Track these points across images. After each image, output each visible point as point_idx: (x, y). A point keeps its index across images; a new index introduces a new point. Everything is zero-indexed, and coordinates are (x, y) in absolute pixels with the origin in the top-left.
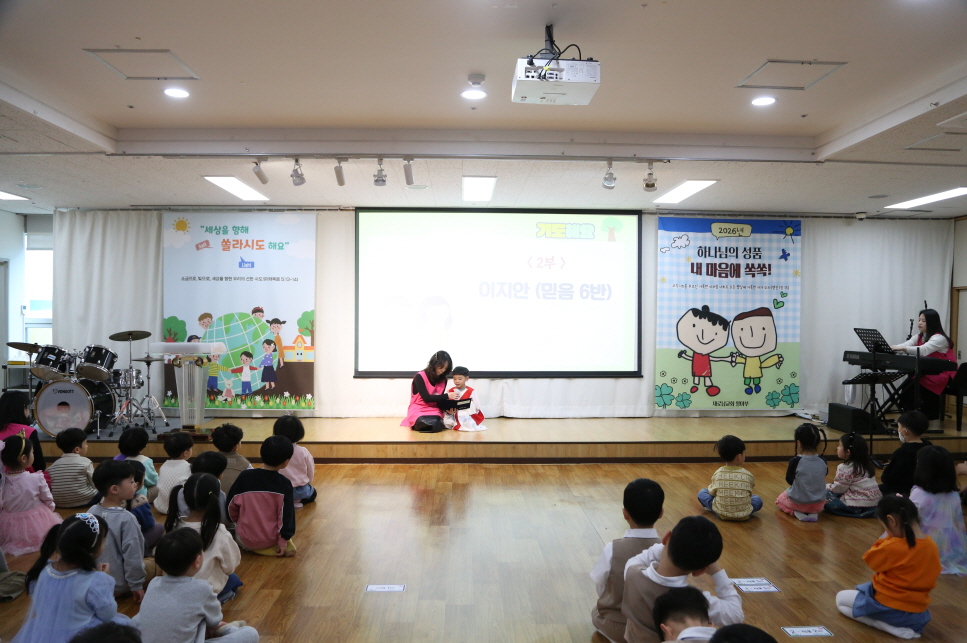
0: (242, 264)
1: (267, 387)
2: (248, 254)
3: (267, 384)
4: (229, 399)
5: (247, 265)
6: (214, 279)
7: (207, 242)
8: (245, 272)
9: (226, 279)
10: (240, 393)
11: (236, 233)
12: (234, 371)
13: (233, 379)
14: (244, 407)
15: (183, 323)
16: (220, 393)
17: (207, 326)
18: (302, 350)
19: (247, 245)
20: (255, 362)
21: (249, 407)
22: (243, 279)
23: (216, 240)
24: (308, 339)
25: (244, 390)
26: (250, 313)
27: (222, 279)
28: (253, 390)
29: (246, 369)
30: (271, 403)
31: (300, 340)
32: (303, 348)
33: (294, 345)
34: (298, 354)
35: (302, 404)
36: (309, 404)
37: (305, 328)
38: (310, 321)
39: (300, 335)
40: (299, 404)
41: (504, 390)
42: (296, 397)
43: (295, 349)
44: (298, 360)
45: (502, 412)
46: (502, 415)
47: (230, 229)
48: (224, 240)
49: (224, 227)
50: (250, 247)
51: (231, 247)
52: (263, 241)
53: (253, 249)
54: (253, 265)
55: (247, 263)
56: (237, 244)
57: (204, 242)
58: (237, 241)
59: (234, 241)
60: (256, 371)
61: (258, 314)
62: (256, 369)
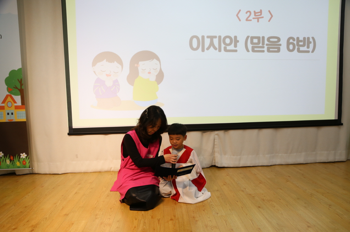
18: (13, 110)
24: (18, 99)
32: (13, 107)
33: (3, 105)
34: (8, 114)
35: (17, 163)
36: (24, 163)
37: (14, 87)
38: (18, 80)
39: (9, 94)
40: (14, 164)
41: (215, 141)
42: (10, 157)
43: (5, 109)
44: (8, 120)
45: (214, 162)
46: (213, 164)
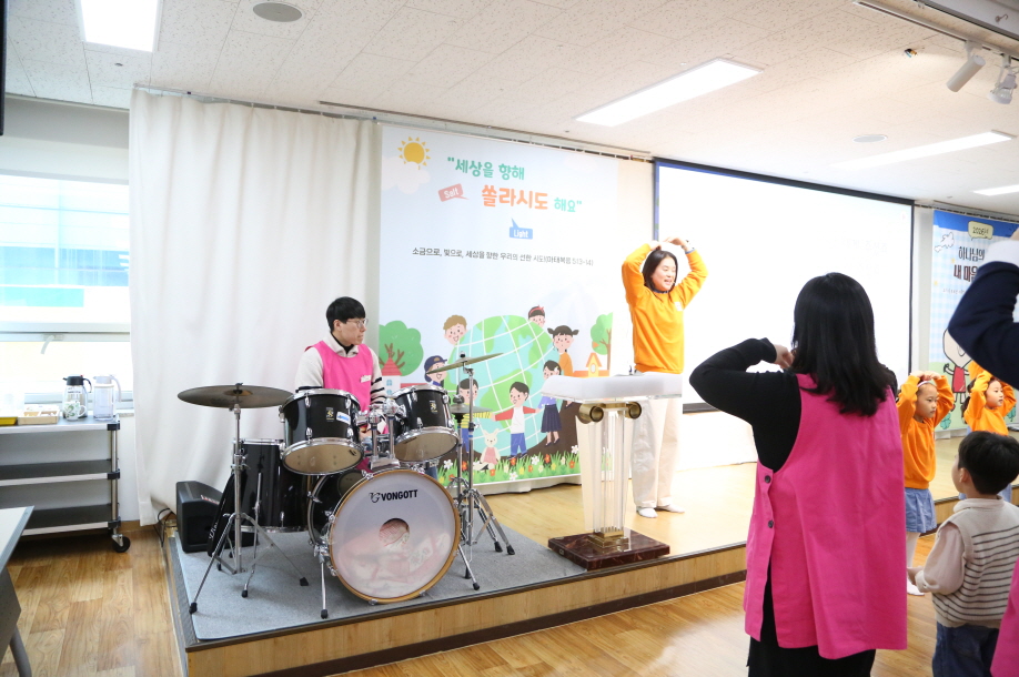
0: (514, 231)
1: (549, 441)
2: (524, 215)
3: (548, 434)
4: (491, 467)
5: (521, 234)
6: (470, 254)
7: (459, 187)
8: (519, 246)
9: (490, 255)
10: (508, 454)
11: (505, 178)
12: (499, 417)
13: (497, 430)
14: (513, 477)
15: (416, 334)
16: (478, 456)
17: (456, 339)
19: (522, 199)
21: (521, 477)
22: (515, 257)
23: (473, 185)
25: (514, 449)
26: (526, 316)
27: (481, 255)
28: (529, 446)
29: (518, 412)
30: (554, 466)
32: (597, 373)
33: (587, 369)
37: (600, 342)
38: (607, 330)
39: (594, 352)
47: (495, 168)
48: (486, 186)
49: (486, 164)
50: (526, 202)
51: (497, 199)
52: (545, 195)
53: (530, 206)
54: (530, 234)
55: (521, 230)
56: (507, 196)
57: (454, 187)
58: (507, 190)
59: (501, 190)
60: (533, 415)
61: (537, 317)
62: (533, 411)
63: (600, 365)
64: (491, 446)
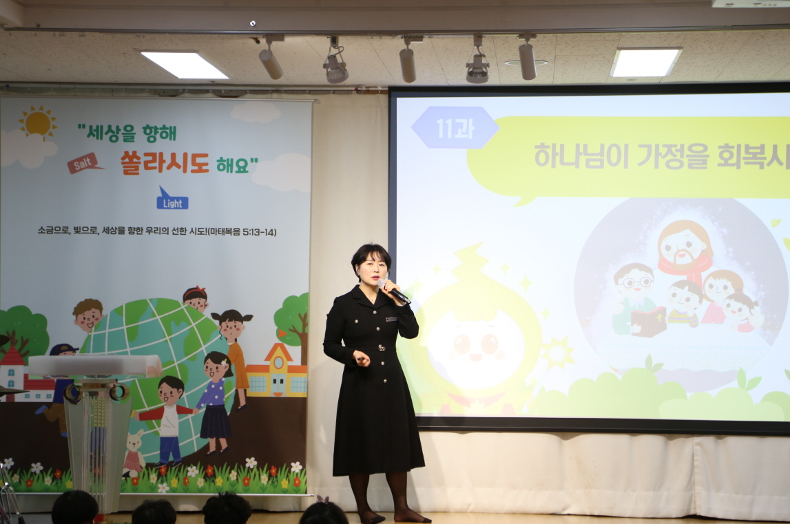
0: (163, 200)
1: (213, 448)
2: (176, 182)
3: (212, 442)
4: (133, 474)
5: (173, 204)
6: (106, 230)
7: (92, 157)
8: (170, 217)
9: (132, 231)
10: (157, 460)
11: (151, 140)
12: (145, 416)
13: (142, 432)
14: (163, 489)
15: (41, 320)
17: (90, 326)
18: (283, 374)
19: (174, 163)
20: (188, 397)
21: (174, 490)
22: (166, 231)
23: (109, 153)
24: (295, 352)
25: (164, 455)
26: (181, 300)
27: (121, 231)
28: (183, 454)
29: (170, 413)
30: (219, 481)
31: (279, 352)
32: (285, 368)
33: (267, 363)
34: (275, 381)
35: (282, 483)
36: (297, 482)
37: (290, 330)
38: (300, 315)
39: (280, 342)
40: (276, 483)
41: (695, 458)
42: (269, 468)
43: (270, 371)
44: (275, 393)
45: (693, 506)
46: (692, 512)
47: (138, 131)
48: (126, 153)
49: (125, 128)
50: (178, 166)
51: (141, 166)
52: (206, 155)
53: (185, 171)
54: (185, 203)
55: (173, 199)
56: (154, 161)
57: (85, 157)
58: (154, 155)
59: (146, 155)
60: (190, 416)
61: (195, 301)
62: (190, 411)
63: (289, 359)
64: (134, 450)
